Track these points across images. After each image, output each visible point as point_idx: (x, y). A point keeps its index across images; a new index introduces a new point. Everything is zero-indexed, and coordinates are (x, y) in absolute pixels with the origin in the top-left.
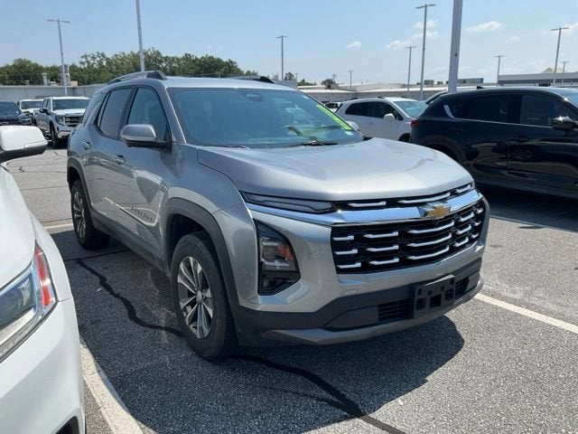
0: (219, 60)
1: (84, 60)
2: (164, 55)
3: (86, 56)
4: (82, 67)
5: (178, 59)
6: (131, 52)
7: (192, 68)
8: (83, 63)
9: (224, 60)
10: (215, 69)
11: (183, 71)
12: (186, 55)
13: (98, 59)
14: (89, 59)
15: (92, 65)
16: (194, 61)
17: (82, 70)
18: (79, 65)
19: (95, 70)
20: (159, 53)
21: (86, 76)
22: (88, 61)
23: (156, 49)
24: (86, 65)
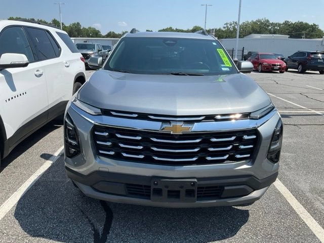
0: (306, 24)
1: (225, 26)
2: (271, 22)
3: (227, 24)
4: (224, 30)
5: (279, 24)
6: (252, 21)
7: (287, 30)
8: (224, 28)
9: (310, 24)
10: (303, 30)
11: (281, 31)
12: (286, 22)
13: (233, 25)
14: (228, 25)
15: (229, 29)
16: (289, 25)
17: (223, 31)
18: (222, 29)
19: (231, 31)
20: (268, 21)
21: (225, 35)
22: (228, 27)
23: (266, 19)
24: (226, 29)
